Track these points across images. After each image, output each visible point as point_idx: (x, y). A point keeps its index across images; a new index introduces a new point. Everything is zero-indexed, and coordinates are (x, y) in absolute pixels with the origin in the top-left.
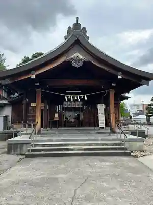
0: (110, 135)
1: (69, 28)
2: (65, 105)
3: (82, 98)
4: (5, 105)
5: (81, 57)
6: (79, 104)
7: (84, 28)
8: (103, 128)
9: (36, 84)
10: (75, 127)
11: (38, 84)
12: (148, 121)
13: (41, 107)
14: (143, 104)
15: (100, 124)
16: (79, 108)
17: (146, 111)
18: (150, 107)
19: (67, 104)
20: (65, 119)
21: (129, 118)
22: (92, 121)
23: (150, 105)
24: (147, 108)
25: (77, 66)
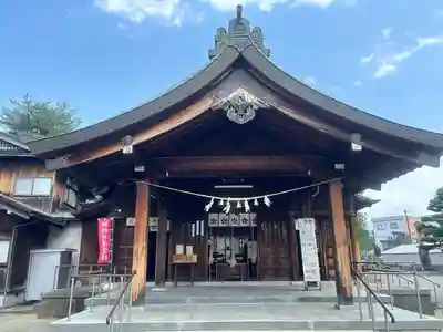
0: (337, 308)
1: (221, 30)
2: (214, 221)
3: (256, 203)
4: (69, 222)
5: (250, 98)
6: (247, 219)
7: (258, 31)
8: (314, 283)
9: (136, 170)
10: (240, 280)
11: (141, 169)
12: (425, 260)
13: (148, 227)
14: (407, 217)
15: (305, 275)
16: (248, 228)
17: (415, 235)
18: (427, 224)
19: (217, 220)
20: (211, 259)
21: (372, 252)
22: (285, 264)
23: (426, 219)
24: (420, 228)
25: (241, 121)
